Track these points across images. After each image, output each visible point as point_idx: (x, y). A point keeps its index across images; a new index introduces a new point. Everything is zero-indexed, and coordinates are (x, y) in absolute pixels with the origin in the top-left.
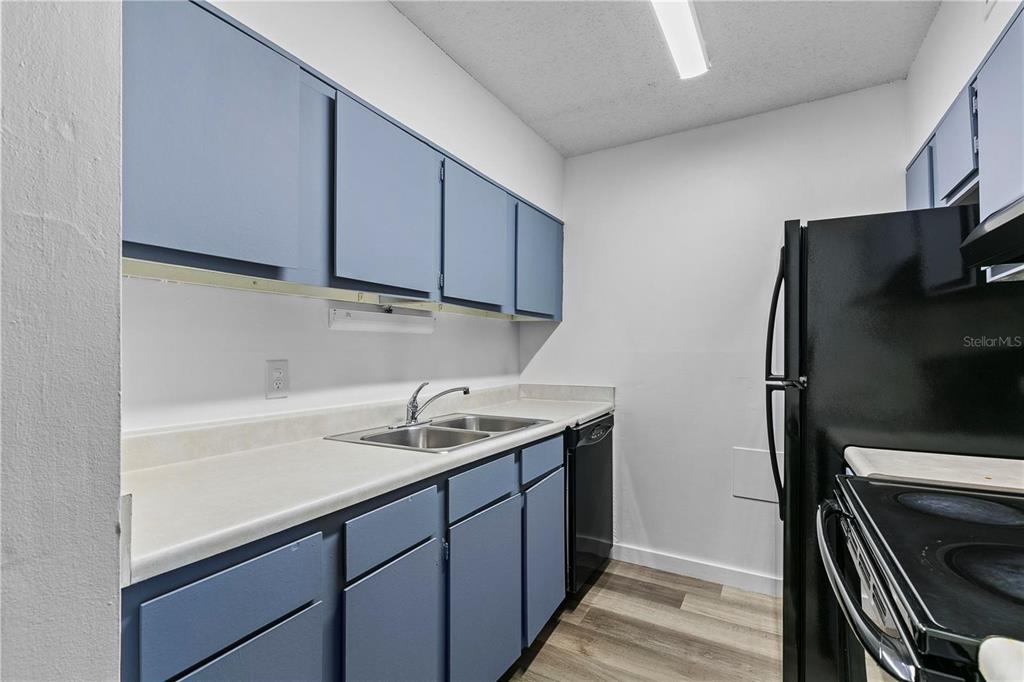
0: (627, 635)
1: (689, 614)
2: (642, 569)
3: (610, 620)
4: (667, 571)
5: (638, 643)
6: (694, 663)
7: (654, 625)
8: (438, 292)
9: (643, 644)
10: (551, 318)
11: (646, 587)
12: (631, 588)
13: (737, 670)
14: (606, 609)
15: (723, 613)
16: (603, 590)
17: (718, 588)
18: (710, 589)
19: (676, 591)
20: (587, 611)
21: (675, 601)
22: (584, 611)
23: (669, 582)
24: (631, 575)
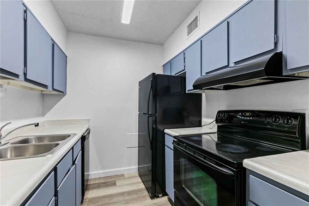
0: (105, 202)
1: (119, 186)
2: (100, 178)
3: (97, 200)
4: (108, 176)
5: (109, 202)
6: (127, 199)
7: (111, 194)
8: (23, 76)
9: (111, 202)
10: (62, 93)
11: (104, 183)
12: (99, 186)
13: (138, 195)
14: (94, 196)
15: (128, 182)
16: (90, 191)
17: (123, 175)
18: (121, 176)
19: (112, 181)
20: (88, 200)
21: (114, 184)
22: (86, 201)
23: (110, 179)
24: (97, 182)
